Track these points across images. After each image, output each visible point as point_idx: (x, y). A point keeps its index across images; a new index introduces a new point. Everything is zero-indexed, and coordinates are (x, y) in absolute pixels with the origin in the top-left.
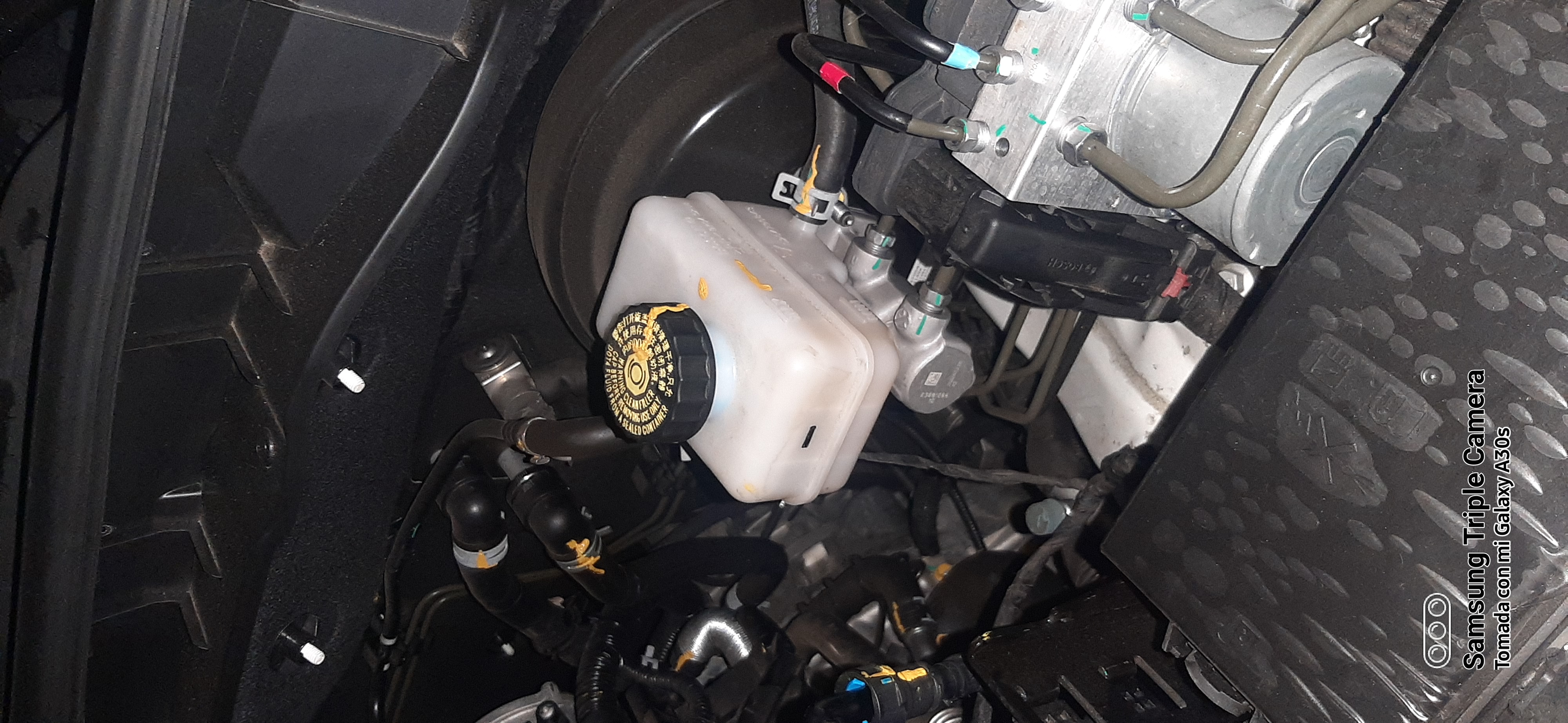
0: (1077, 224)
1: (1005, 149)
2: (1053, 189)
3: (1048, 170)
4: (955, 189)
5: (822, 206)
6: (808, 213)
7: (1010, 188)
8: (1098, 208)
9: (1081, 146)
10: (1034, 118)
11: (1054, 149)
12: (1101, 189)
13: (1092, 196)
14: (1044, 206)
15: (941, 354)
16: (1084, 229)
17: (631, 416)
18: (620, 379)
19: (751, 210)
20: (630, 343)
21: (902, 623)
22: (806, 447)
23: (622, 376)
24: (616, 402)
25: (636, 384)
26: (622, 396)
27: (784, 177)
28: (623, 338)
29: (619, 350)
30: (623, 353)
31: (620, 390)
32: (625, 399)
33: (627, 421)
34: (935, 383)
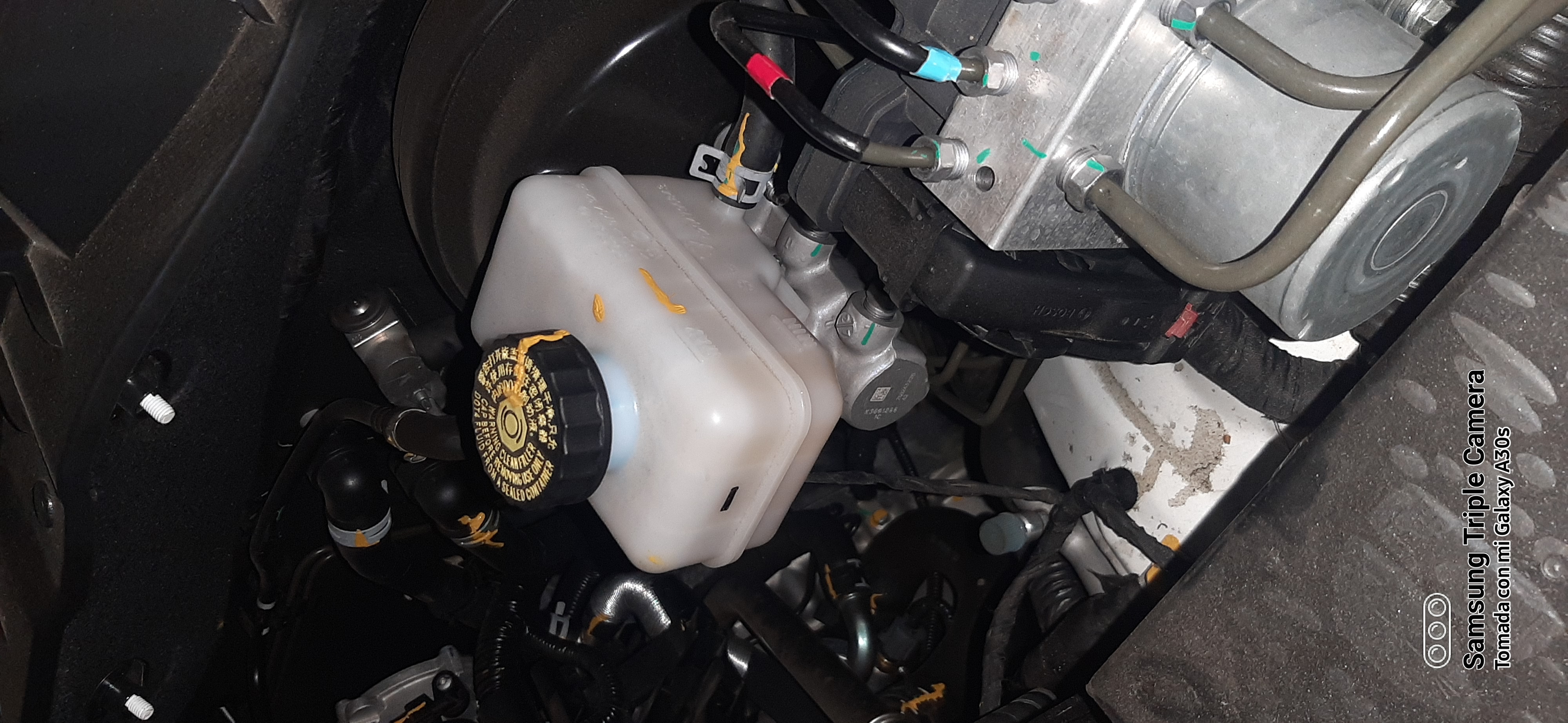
0: (1074, 265)
1: (988, 181)
2: (1048, 231)
3: (1043, 211)
4: (920, 218)
5: (751, 187)
6: (733, 195)
7: (992, 234)
8: (1102, 245)
9: (1090, 189)
10: (1029, 146)
11: (1053, 187)
13: (1094, 234)
15: (890, 368)
16: (1079, 268)
17: (510, 477)
18: (493, 432)
19: (664, 189)
20: (500, 387)
21: (834, 589)
22: (726, 509)
23: (495, 429)
24: (492, 461)
25: (513, 437)
26: (497, 454)
27: (703, 150)
28: (490, 381)
29: (488, 397)
30: (492, 400)
31: (494, 447)
32: (501, 458)
33: (507, 485)
34: (882, 398)
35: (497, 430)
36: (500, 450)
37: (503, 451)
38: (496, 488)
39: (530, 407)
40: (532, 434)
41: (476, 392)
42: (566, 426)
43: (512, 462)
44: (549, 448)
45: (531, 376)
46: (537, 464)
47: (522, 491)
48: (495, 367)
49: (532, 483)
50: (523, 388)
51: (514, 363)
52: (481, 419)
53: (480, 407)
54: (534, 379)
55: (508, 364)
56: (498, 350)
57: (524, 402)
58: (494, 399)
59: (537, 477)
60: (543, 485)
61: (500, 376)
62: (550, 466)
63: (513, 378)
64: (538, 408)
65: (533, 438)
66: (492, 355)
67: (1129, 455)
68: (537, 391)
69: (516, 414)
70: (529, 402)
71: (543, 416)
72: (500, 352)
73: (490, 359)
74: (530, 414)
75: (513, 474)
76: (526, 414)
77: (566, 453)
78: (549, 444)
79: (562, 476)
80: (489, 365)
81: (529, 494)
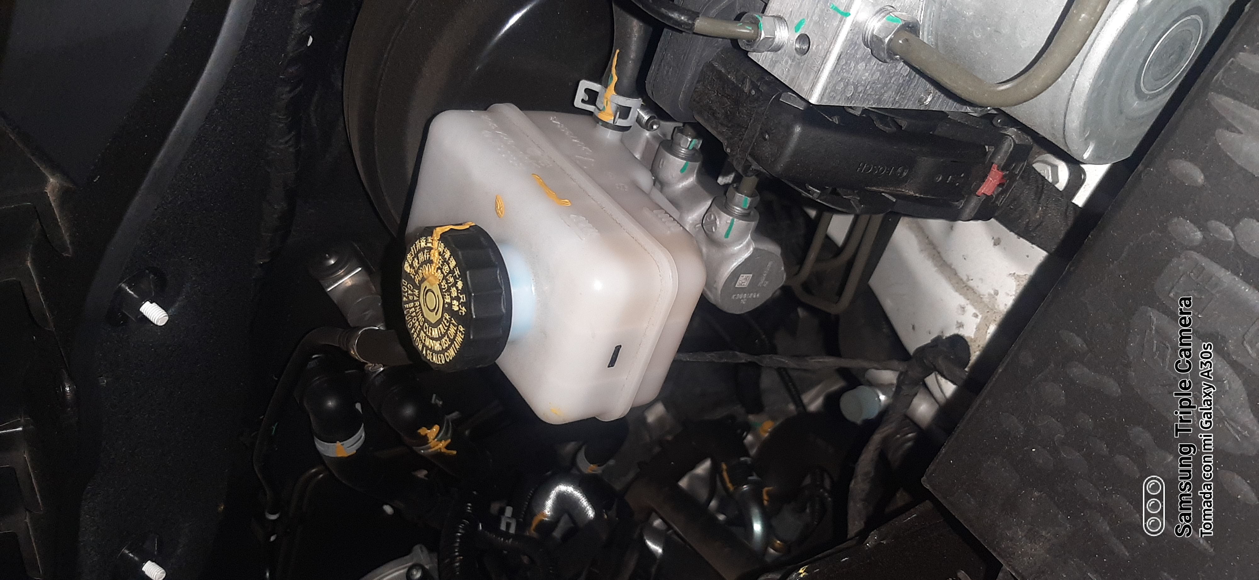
0: (887, 125)
1: (805, 47)
2: (860, 89)
3: (854, 68)
4: (753, 92)
5: (624, 112)
6: (609, 119)
7: (812, 89)
8: (910, 105)
9: (891, 39)
10: (836, 9)
11: (860, 44)
12: (913, 85)
13: (902, 94)
14: (850, 107)
15: (750, 256)
16: (894, 129)
17: (433, 345)
18: (417, 311)
19: (554, 120)
20: (420, 271)
21: (731, 482)
22: (612, 366)
23: (419, 307)
24: (418, 336)
25: (432, 311)
26: (422, 329)
27: (584, 84)
28: (414, 268)
29: (411, 281)
30: (416, 283)
31: (419, 322)
32: (425, 330)
33: (431, 353)
34: (746, 284)
35: (421, 308)
36: (423, 324)
37: (426, 324)
38: (422, 358)
39: (444, 283)
40: (446, 306)
41: (403, 280)
42: (473, 294)
43: (433, 332)
44: (460, 314)
45: (443, 256)
46: (452, 330)
47: (442, 355)
48: (416, 256)
49: (450, 346)
50: (439, 268)
51: (430, 249)
52: (409, 302)
53: (407, 292)
54: (446, 259)
55: (426, 251)
56: (418, 241)
57: (440, 280)
58: (417, 282)
59: (452, 341)
60: (458, 347)
61: (420, 262)
62: (462, 329)
63: (430, 262)
64: (450, 283)
65: (448, 309)
66: (414, 246)
67: (961, 323)
68: (449, 269)
69: (434, 291)
70: (443, 279)
71: (454, 288)
72: (420, 242)
73: (412, 250)
74: (444, 289)
75: (434, 342)
76: (441, 289)
77: (474, 317)
78: (460, 311)
79: (472, 337)
80: (412, 255)
81: (447, 356)
